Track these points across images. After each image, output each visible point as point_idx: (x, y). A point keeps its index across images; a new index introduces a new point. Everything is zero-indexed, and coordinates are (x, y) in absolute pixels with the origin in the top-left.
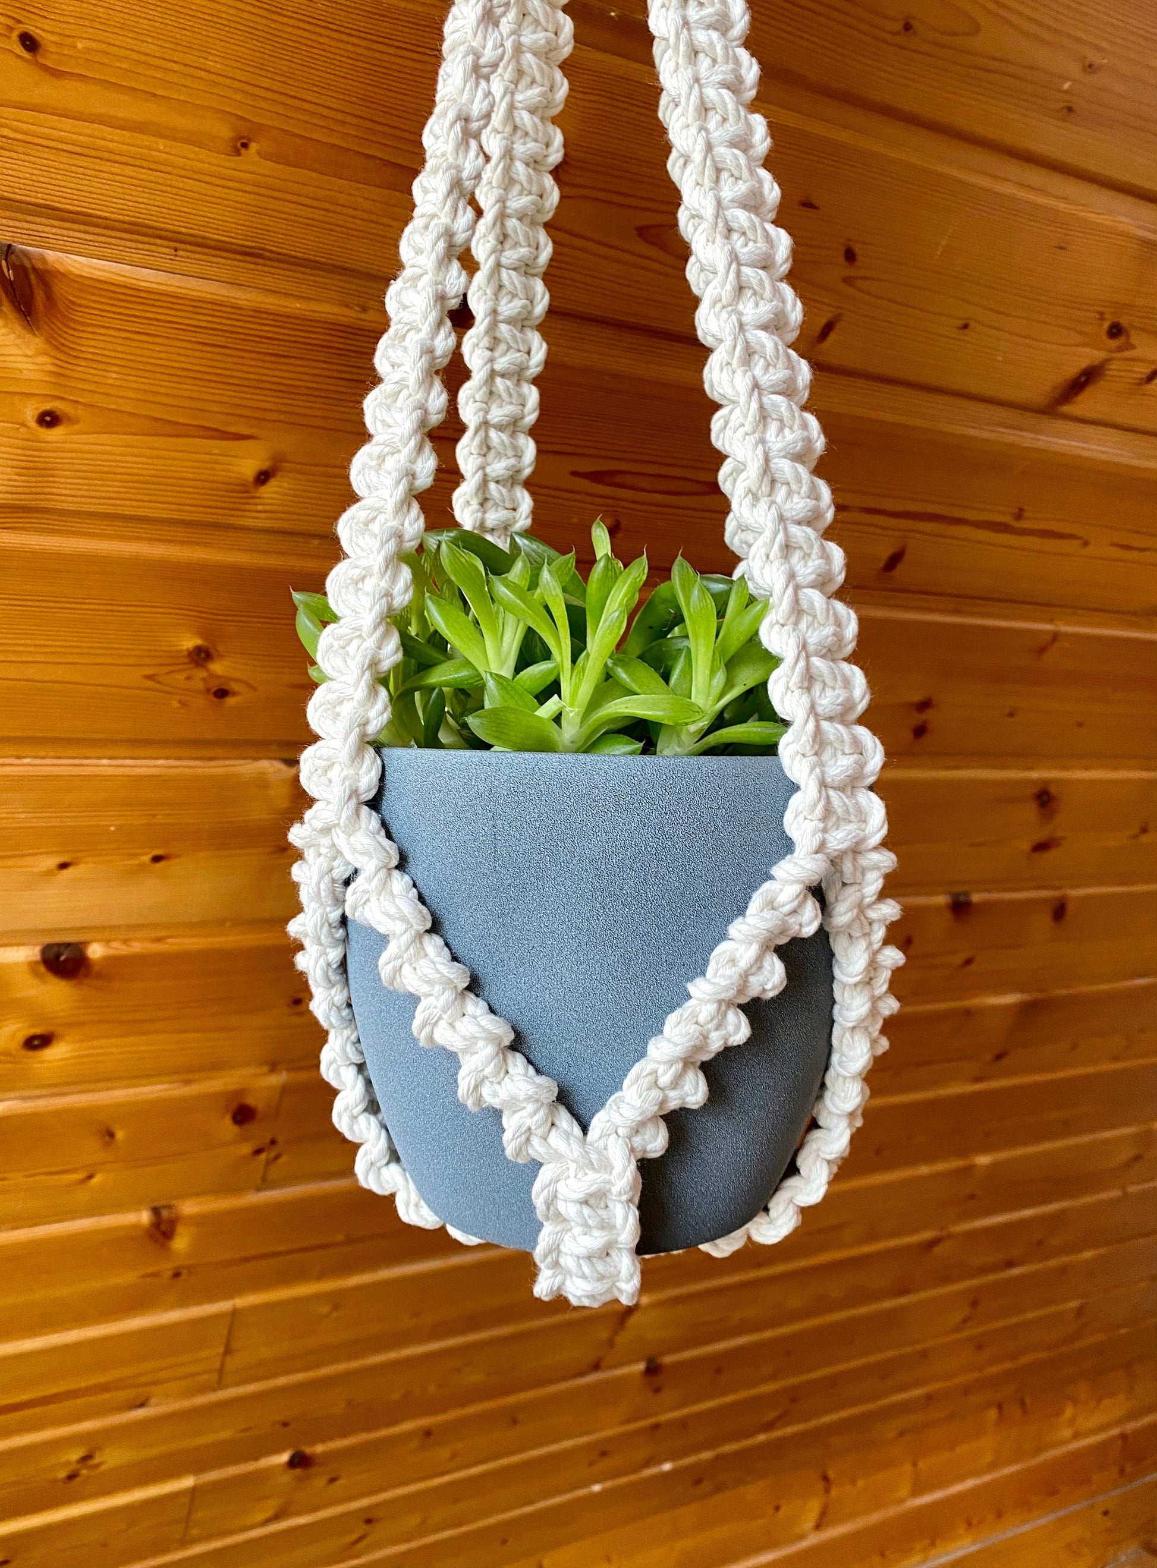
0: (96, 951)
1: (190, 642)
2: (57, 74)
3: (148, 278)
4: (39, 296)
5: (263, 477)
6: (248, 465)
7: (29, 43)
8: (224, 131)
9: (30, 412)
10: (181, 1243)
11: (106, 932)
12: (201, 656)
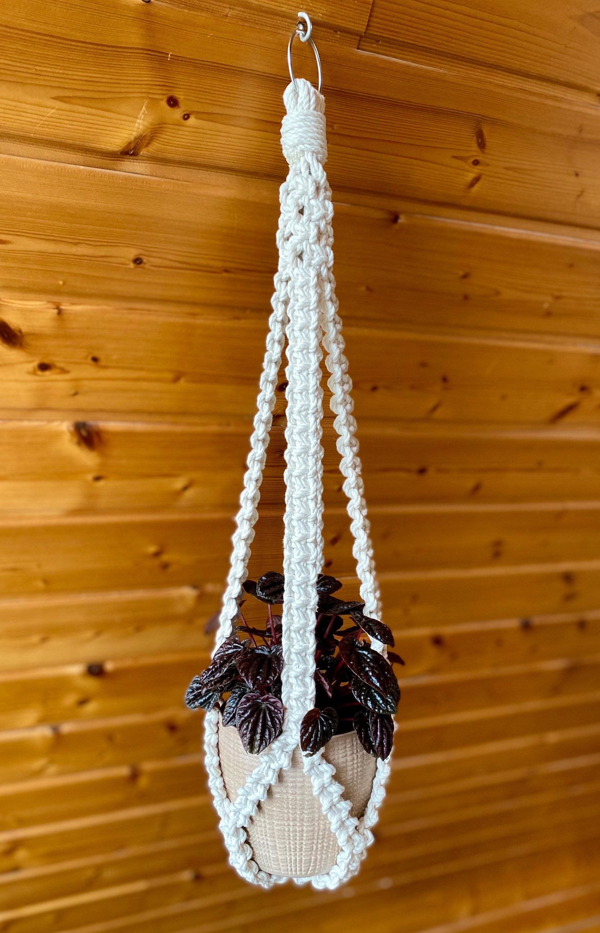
0: (109, 666)
1: (152, 549)
2: (105, 367)
3: (140, 427)
4: (96, 440)
5: (185, 488)
6: (179, 483)
7: (95, 360)
8: (169, 376)
9: (90, 477)
10: (143, 782)
11: (114, 658)
12: (157, 554)
